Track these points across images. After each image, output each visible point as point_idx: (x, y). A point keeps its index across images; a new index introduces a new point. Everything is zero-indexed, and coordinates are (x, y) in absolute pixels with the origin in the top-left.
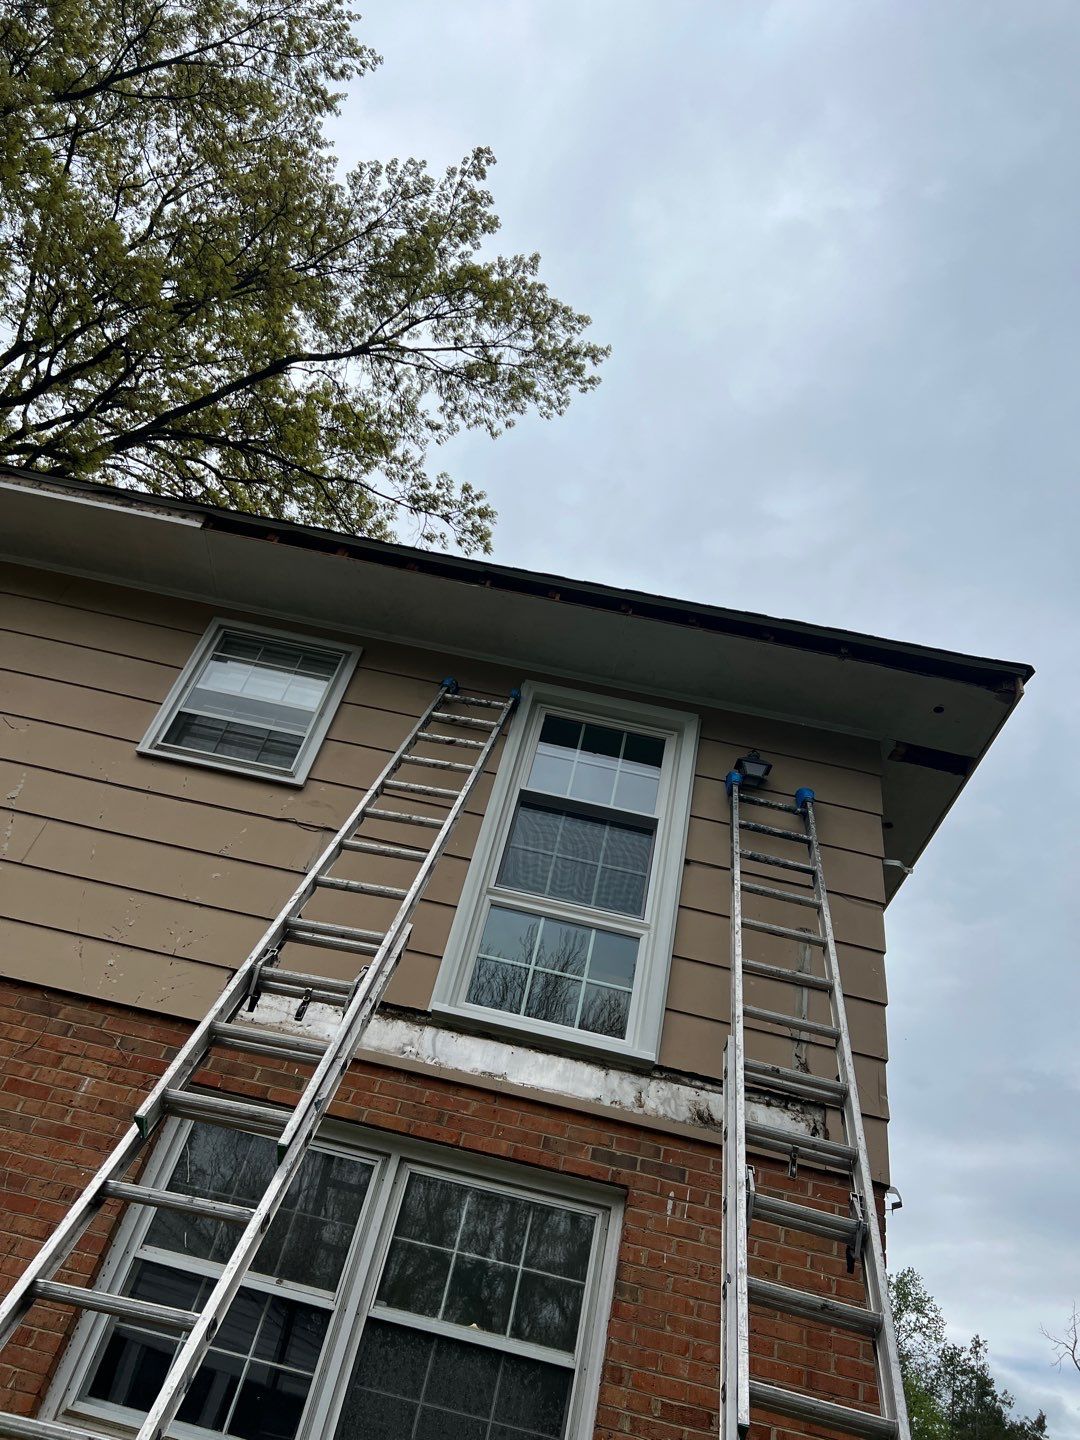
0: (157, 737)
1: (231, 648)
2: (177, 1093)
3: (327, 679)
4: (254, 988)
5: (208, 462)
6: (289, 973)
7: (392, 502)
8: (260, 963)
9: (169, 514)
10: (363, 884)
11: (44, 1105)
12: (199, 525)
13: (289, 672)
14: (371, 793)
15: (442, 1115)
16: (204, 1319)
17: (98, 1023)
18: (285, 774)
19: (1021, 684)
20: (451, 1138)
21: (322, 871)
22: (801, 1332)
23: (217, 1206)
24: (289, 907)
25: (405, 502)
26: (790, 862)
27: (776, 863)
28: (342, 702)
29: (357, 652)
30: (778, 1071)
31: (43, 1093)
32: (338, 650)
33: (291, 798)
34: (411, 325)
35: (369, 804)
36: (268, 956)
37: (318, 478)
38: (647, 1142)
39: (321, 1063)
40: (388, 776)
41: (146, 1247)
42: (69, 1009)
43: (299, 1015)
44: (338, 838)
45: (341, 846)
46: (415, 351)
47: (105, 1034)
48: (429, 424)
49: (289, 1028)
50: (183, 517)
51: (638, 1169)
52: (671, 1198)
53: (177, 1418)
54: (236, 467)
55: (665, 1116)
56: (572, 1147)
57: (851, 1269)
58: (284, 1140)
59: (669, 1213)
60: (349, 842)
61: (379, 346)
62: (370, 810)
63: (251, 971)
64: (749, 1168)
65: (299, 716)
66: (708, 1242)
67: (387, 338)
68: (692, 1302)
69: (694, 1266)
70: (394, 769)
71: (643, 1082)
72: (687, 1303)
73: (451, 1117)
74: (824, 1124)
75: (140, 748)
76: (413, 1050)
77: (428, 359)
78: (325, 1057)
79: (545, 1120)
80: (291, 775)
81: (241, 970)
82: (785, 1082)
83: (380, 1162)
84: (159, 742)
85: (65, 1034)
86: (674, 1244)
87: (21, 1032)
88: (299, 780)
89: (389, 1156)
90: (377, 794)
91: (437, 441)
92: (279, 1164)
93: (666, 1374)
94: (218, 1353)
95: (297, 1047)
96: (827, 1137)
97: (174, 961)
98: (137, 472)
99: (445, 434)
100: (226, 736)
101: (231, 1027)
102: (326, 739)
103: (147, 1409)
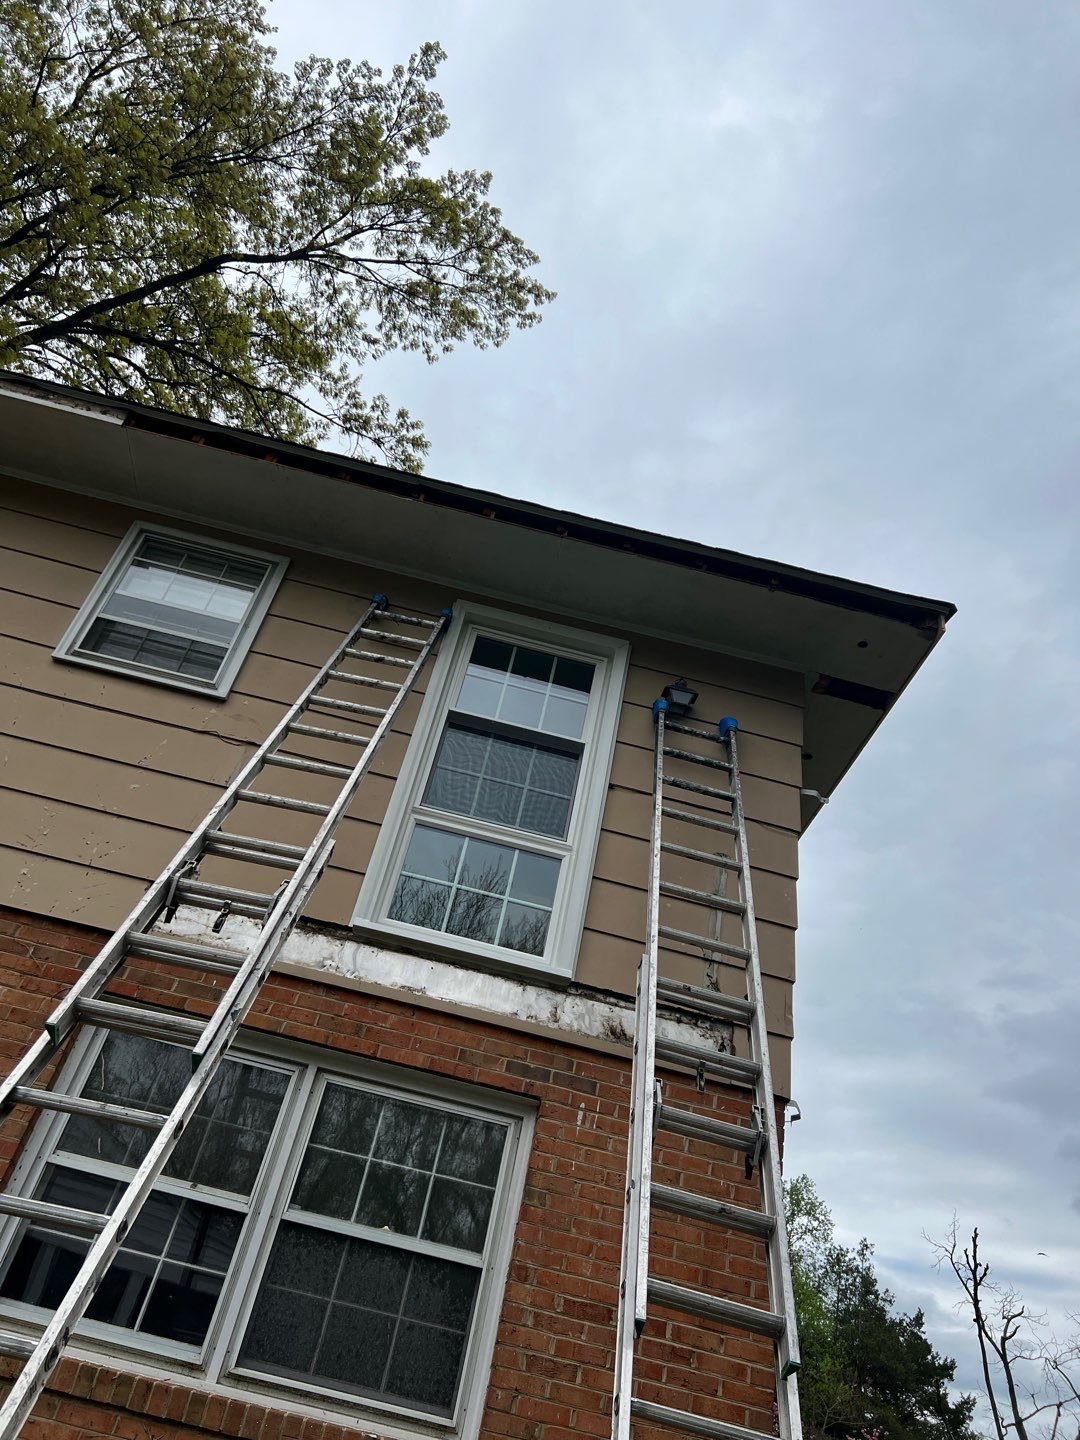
0: (74, 643)
1: (153, 553)
2: (90, 1001)
3: (253, 590)
4: (172, 899)
5: (133, 361)
6: (208, 885)
8: (178, 875)
9: (89, 409)
10: (286, 800)
12: (120, 422)
13: (214, 581)
14: (295, 707)
15: (361, 1027)
16: (115, 1221)
17: (10, 932)
18: (208, 685)
19: (943, 622)
20: (369, 1049)
21: (243, 784)
22: (699, 1234)
23: (129, 1113)
24: (208, 819)
25: (337, 420)
26: (711, 789)
27: (697, 790)
28: (268, 614)
29: (284, 563)
30: (689, 989)
32: (264, 560)
33: (213, 711)
34: (354, 233)
35: (294, 718)
36: (186, 868)
37: (248, 387)
38: (560, 1055)
39: (238, 975)
40: (314, 691)
41: (59, 1152)
43: (217, 927)
44: (260, 752)
45: (264, 761)
46: (356, 260)
47: (18, 943)
48: (366, 338)
49: (208, 940)
50: (104, 413)
51: (551, 1081)
52: (581, 1109)
53: (85, 1316)
54: (162, 368)
55: (579, 1031)
56: (487, 1060)
57: (749, 1175)
58: (199, 1049)
59: (579, 1123)
60: (272, 756)
61: (320, 252)
62: (294, 725)
63: (168, 883)
64: (657, 1081)
65: (223, 626)
66: (615, 1151)
67: (327, 245)
68: (597, 1206)
69: (602, 1173)
70: (320, 685)
71: (560, 998)
72: (592, 1208)
73: (369, 1029)
74: (731, 1041)
75: (55, 654)
76: (333, 964)
77: (369, 271)
78: (242, 969)
79: (461, 1033)
80: (213, 687)
81: (158, 881)
82: (695, 1000)
83: (297, 1073)
84: (76, 648)
86: (582, 1152)
88: (222, 692)
89: (306, 1066)
90: (302, 709)
91: (373, 356)
92: (194, 1072)
93: (569, 1273)
94: (127, 1253)
95: (214, 958)
96: (733, 1053)
97: (91, 871)
98: (55, 365)
99: (382, 348)
100: (147, 644)
101: (147, 937)
102: (250, 651)
103: (55, 1307)
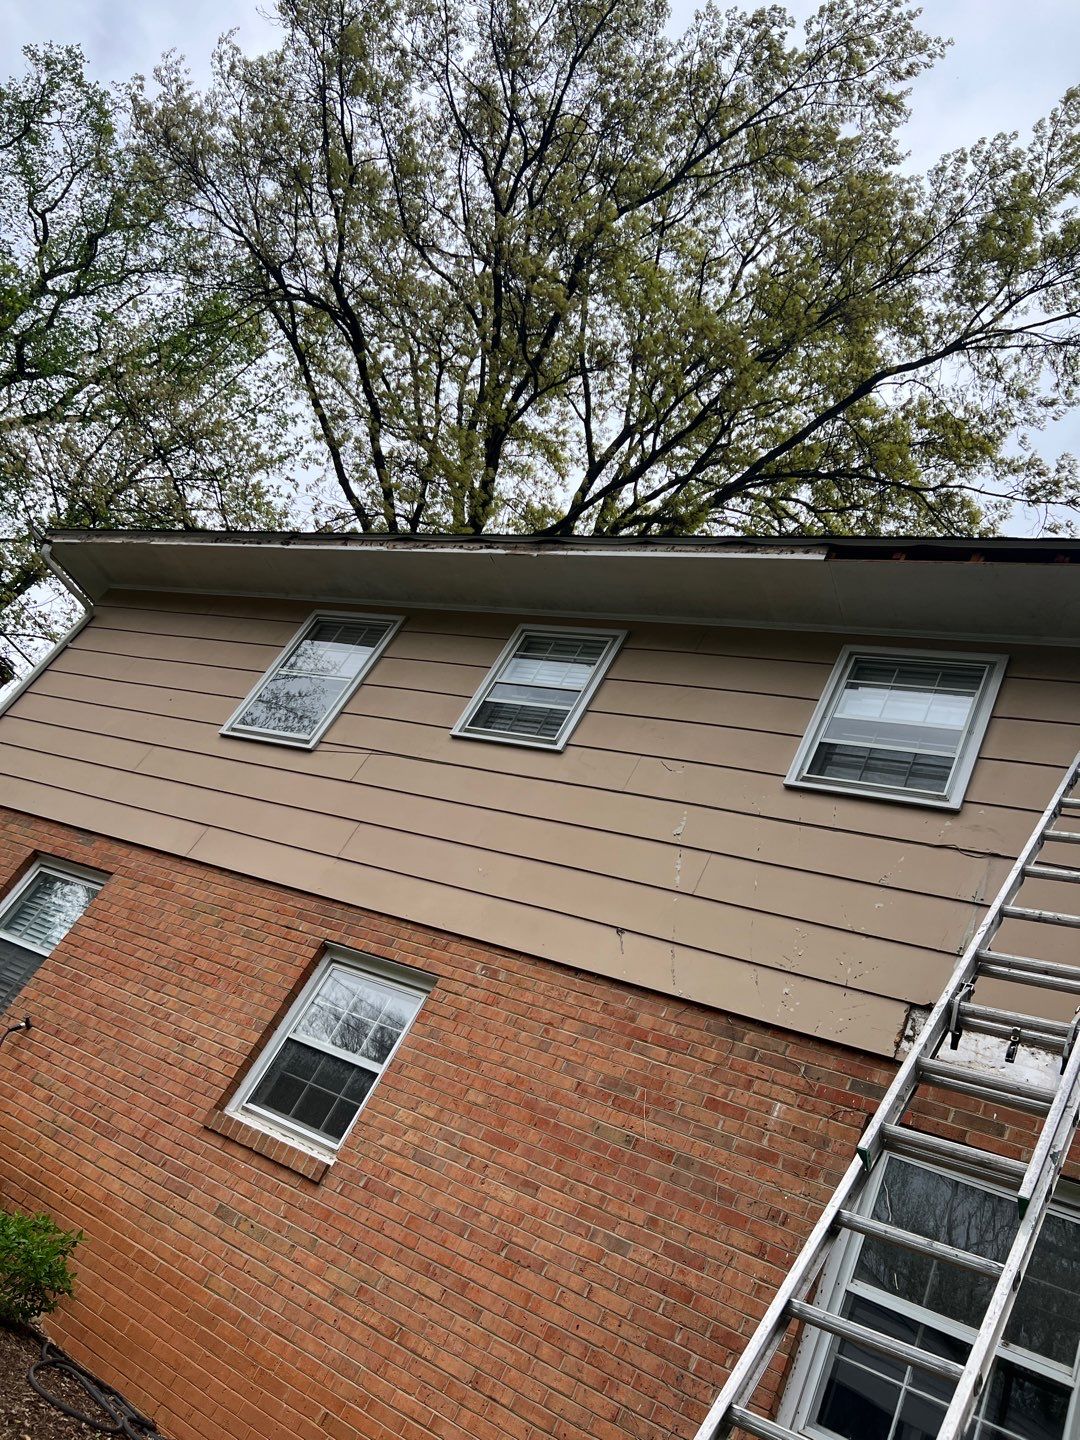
0: (802, 769)
1: (865, 673)
2: (894, 1128)
3: (971, 695)
4: (956, 1024)
5: (802, 499)
6: (993, 1010)
7: (1005, 500)
8: (958, 998)
9: (793, 552)
10: (1060, 915)
11: (742, 1126)
12: (822, 557)
13: (930, 691)
14: (1048, 813)
16: (970, 1372)
17: (781, 1050)
18: (939, 798)
21: (1007, 900)
23: (960, 1255)
24: (978, 939)
25: (1019, 496)
28: (992, 717)
29: (1002, 661)
31: (739, 1114)
32: (980, 662)
33: (948, 823)
34: (1012, 304)
35: (1047, 826)
36: (965, 991)
39: (1051, 1112)
40: (1065, 794)
41: (856, 1281)
42: (752, 1035)
43: (1010, 1057)
44: (1019, 865)
45: (1024, 873)
46: (1020, 330)
47: (789, 1062)
48: (1041, 403)
50: (807, 552)
54: (828, 499)
58: (1024, 1192)
60: (1032, 868)
61: (979, 336)
62: (1050, 832)
63: (949, 1007)
65: (947, 736)
67: (984, 326)
70: (1070, 786)
75: (787, 781)
77: (1036, 335)
78: (1053, 1106)
80: (944, 799)
81: (938, 1004)
84: (805, 774)
85: (752, 1059)
87: (712, 1054)
88: (955, 803)
90: (1055, 815)
91: (1054, 419)
92: (1022, 1217)
95: (1018, 1091)
97: (848, 992)
99: (1062, 407)
100: (870, 763)
101: (932, 1062)
102: (979, 758)
